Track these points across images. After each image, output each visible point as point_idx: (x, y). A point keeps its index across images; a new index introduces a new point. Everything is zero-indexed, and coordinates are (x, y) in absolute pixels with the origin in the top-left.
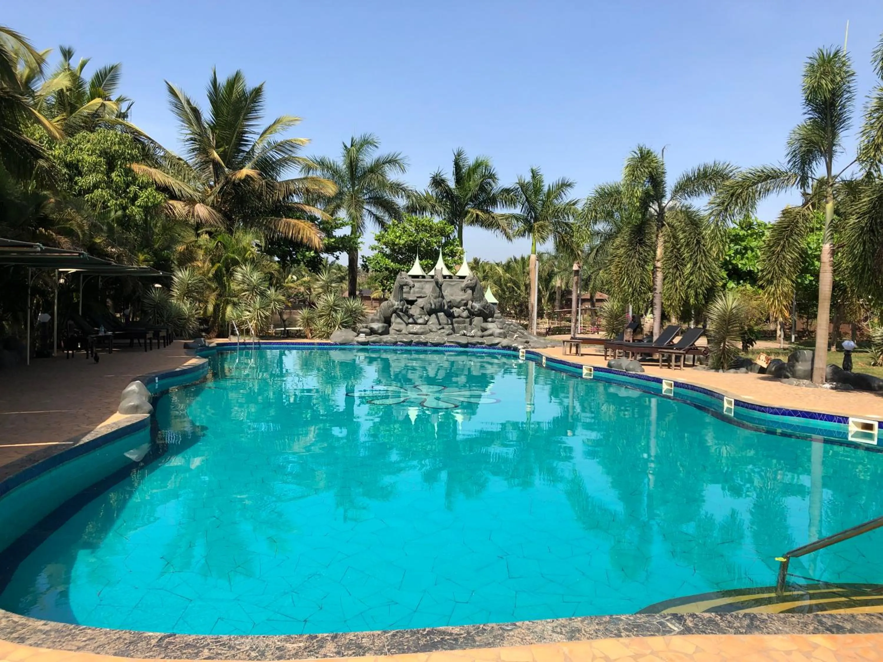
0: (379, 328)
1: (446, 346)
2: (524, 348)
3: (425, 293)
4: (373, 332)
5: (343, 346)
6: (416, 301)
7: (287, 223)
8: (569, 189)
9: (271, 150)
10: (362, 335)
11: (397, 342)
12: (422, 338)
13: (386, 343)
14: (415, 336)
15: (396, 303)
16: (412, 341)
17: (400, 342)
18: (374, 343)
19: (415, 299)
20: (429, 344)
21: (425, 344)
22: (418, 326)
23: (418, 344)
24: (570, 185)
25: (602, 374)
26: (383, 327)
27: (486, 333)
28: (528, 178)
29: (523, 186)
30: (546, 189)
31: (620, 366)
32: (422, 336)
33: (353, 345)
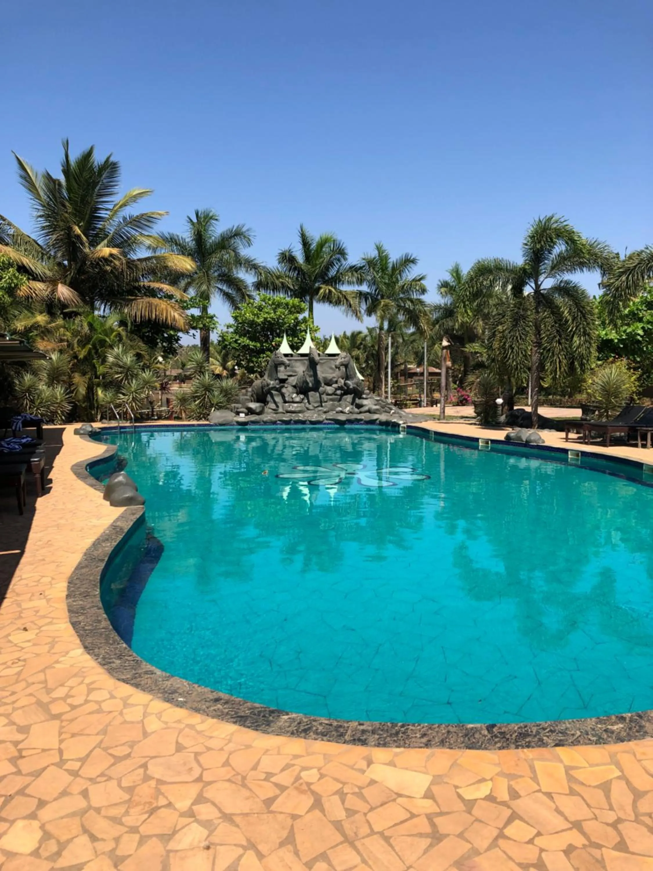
0: (256, 407)
1: (325, 424)
2: (404, 423)
3: (295, 372)
4: (250, 411)
5: (223, 426)
6: (287, 379)
7: (149, 303)
8: (412, 265)
9: (126, 226)
10: (242, 415)
11: (276, 421)
12: (301, 417)
13: (265, 423)
14: (294, 415)
15: (272, 382)
16: (291, 420)
17: (279, 421)
18: (254, 422)
19: (286, 377)
20: (308, 422)
21: (303, 422)
22: (295, 405)
23: (297, 422)
24: (413, 261)
25: (500, 446)
26: (260, 406)
27: (363, 409)
28: (373, 254)
29: (371, 263)
30: (390, 265)
31: (520, 438)
32: (300, 415)
33: (233, 425)
